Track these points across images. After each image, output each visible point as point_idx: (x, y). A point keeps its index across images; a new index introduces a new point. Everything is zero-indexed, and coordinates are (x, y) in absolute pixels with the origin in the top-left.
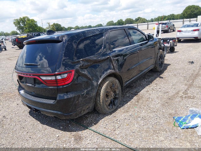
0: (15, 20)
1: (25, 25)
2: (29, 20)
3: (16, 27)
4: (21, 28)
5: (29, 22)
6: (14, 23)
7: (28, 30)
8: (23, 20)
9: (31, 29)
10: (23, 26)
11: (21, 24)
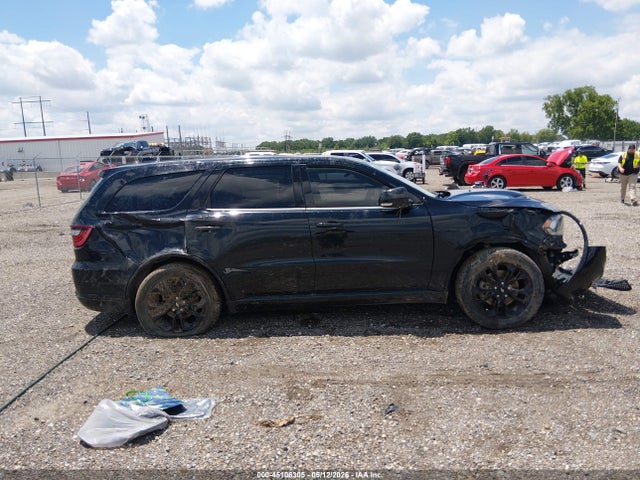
0: (549, 97)
1: (576, 113)
2: (593, 97)
3: (550, 120)
4: (563, 123)
5: (591, 104)
6: (546, 107)
7: (582, 130)
8: (574, 98)
9: (590, 127)
10: (570, 116)
11: (565, 109)
